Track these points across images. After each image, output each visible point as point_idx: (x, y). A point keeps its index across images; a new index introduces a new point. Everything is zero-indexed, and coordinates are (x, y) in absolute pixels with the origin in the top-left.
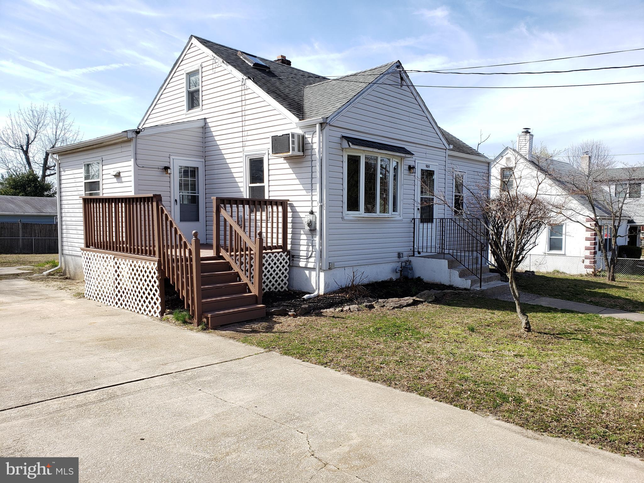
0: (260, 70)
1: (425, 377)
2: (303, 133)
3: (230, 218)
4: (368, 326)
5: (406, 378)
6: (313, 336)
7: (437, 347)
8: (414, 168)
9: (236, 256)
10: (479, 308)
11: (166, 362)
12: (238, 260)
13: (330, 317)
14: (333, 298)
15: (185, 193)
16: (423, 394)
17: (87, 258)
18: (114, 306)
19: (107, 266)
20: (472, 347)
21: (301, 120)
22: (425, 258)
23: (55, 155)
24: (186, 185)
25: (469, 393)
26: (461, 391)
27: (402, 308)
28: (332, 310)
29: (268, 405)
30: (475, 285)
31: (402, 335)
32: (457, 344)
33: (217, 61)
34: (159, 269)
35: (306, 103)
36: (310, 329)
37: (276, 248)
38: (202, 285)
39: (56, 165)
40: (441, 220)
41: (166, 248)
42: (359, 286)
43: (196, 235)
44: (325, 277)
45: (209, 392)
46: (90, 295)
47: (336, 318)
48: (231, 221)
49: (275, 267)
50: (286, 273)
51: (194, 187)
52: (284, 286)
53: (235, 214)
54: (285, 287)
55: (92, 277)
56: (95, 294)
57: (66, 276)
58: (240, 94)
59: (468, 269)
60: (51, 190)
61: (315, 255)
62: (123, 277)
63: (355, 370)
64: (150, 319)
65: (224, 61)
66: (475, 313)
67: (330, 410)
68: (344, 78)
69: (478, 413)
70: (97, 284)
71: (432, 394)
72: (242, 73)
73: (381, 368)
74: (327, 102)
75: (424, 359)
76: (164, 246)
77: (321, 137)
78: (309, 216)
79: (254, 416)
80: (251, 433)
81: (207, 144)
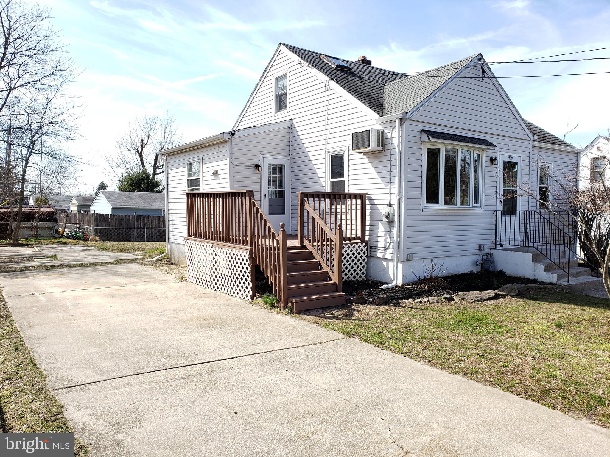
0: (342, 71)
1: (509, 372)
2: (383, 129)
3: (313, 211)
4: (448, 319)
5: (488, 372)
6: (392, 326)
7: (522, 342)
8: (496, 159)
9: (318, 246)
10: (567, 304)
11: (256, 342)
12: (319, 250)
13: (409, 307)
14: (411, 289)
15: (273, 189)
16: (507, 389)
17: (189, 246)
18: (211, 289)
19: (206, 253)
20: (560, 344)
21: (381, 116)
22: (508, 251)
23: (164, 156)
24: (274, 181)
25: (558, 392)
26: (549, 390)
27: (483, 301)
28: (410, 300)
29: (350, 389)
30: (562, 280)
31: (484, 329)
32: (544, 341)
33: (303, 65)
34: (251, 257)
35: (386, 100)
36: (389, 319)
37: (354, 239)
38: (288, 272)
39: (165, 164)
40: (525, 212)
41: (257, 238)
42: (438, 278)
43: (283, 226)
44: (402, 269)
45: (295, 373)
46: (191, 279)
47: (414, 309)
48: (314, 214)
49: (353, 257)
50: (364, 263)
51: (281, 183)
52: (362, 275)
53: (317, 207)
54: (363, 277)
55: (194, 263)
56: (195, 278)
57: (172, 262)
58: (323, 94)
59: (554, 263)
60: (160, 186)
61: (393, 246)
62: (220, 264)
63: (435, 361)
64: (242, 302)
65: (309, 65)
66: (562, 308)
67: (411, 399)
68: (423, 74)
69: (569, 414)
70: (198, 269)
71: (517, 390)
72: (326, 75)
73: (462, 360)
74: (407, 98)
75: (507, 354)
76: (255, 236)
77: (401, 132)
78: (387, 209)
79: (337, 399)
80: (334, 415)
81: (293, 143)
